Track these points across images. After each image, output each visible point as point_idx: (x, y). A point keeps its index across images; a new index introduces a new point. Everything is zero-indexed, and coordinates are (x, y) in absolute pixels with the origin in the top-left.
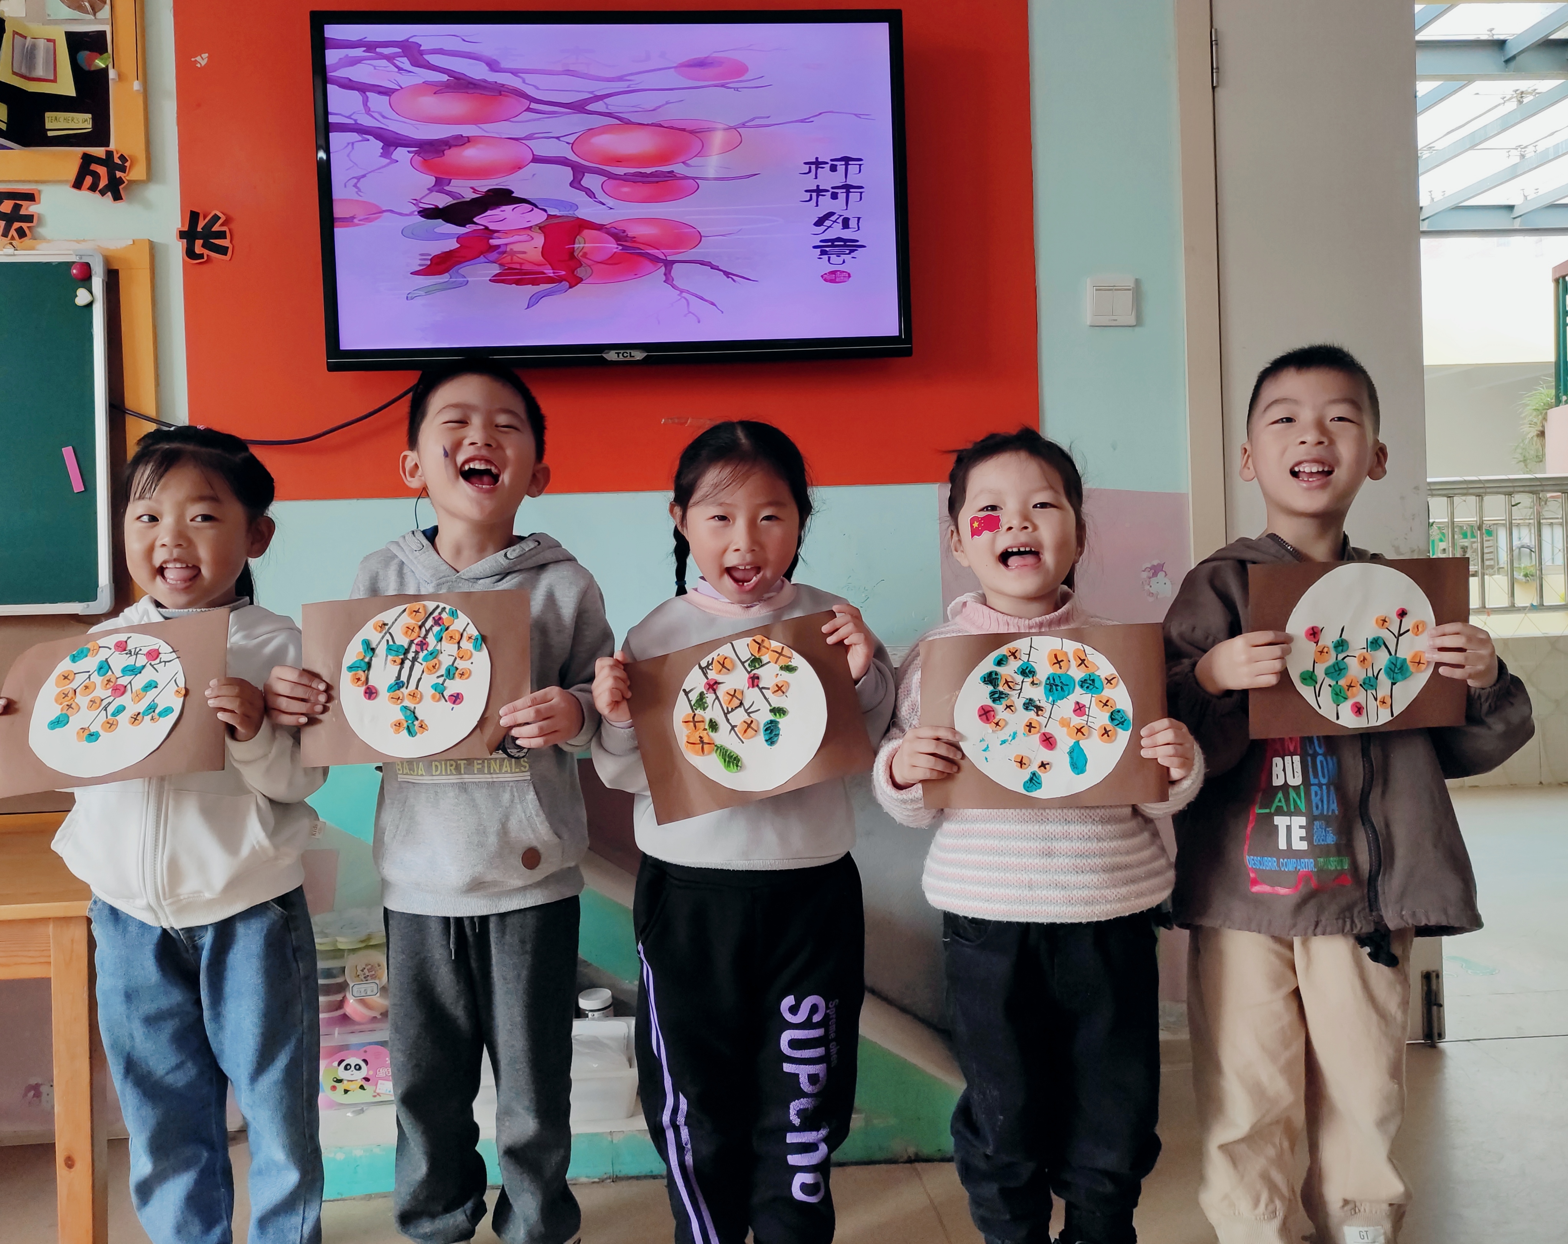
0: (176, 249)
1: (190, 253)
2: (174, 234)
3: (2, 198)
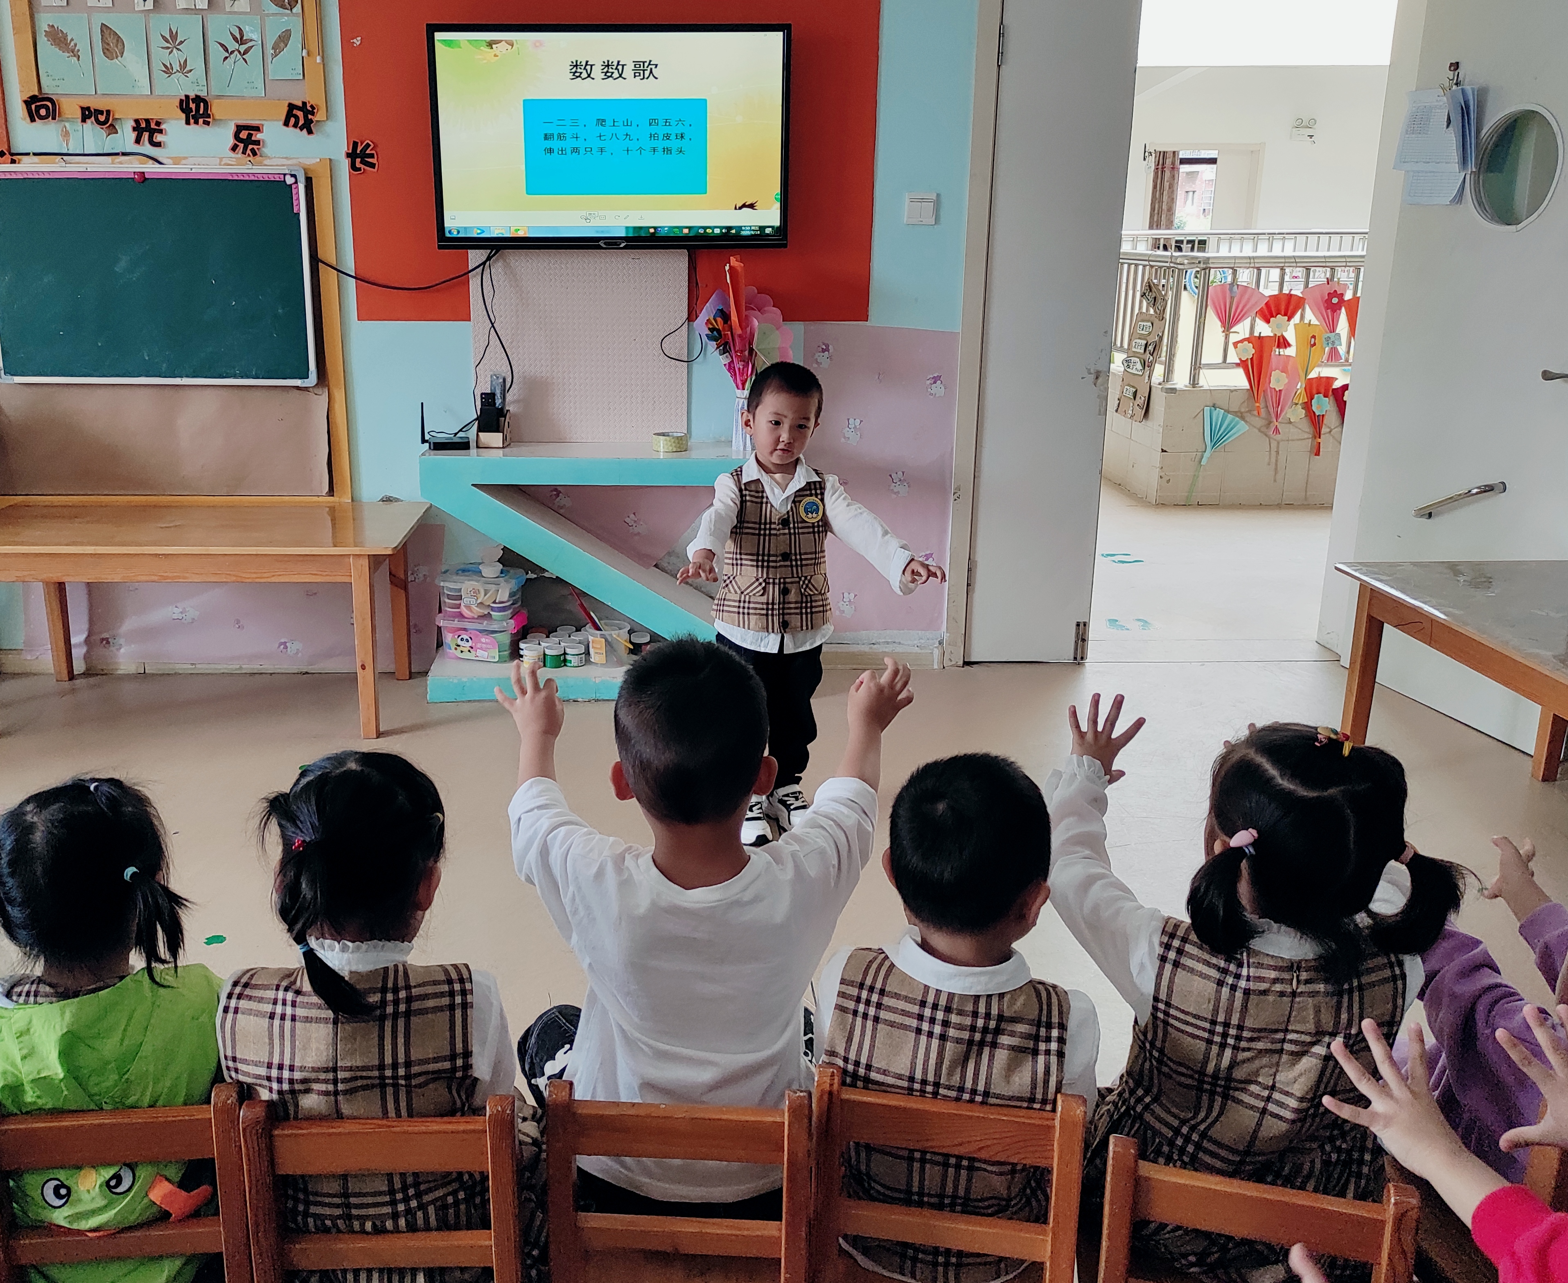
0: (345, 163)
1: (353, 167)
2: (344, 155)
3: (239, 128)
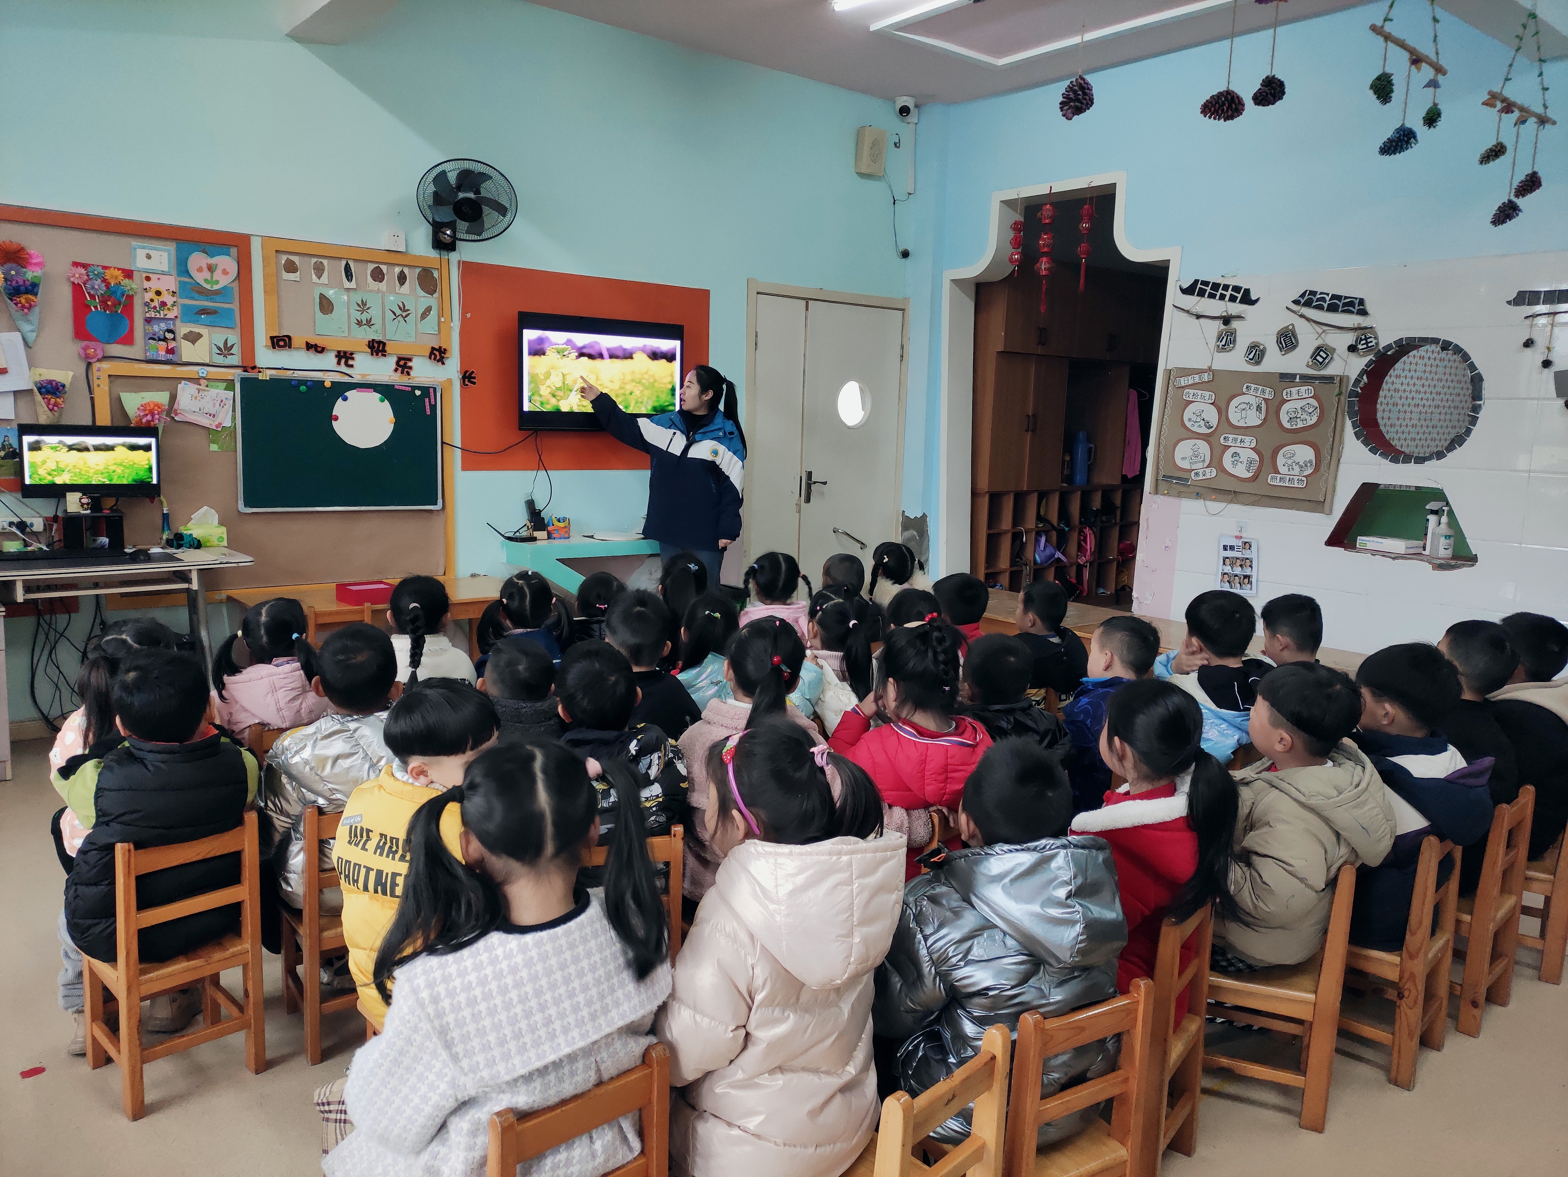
0: (459, 382)
1: (463, 383)
2: (459, 377)
3: (400, 359)
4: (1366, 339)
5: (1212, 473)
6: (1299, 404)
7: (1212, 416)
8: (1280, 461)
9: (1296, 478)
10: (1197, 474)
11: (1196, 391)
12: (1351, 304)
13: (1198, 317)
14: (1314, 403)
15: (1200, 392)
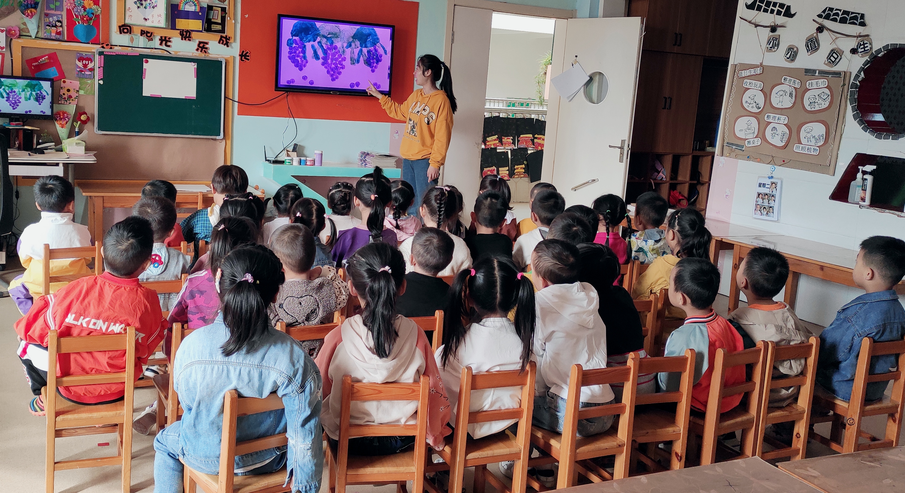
0: (239, 58)
2: (238, 55)
3: (200, 43)
4: (864, 44)
5: (758, 142)
6: (817, 92)
7: (760, 99)
8: (803, 134)
9: (813, 147)
10: (749, 142)
11: (751, 81)
12: (856, 18)
13: (757, 26)
14: (827, 91)
15: (754, 82)
